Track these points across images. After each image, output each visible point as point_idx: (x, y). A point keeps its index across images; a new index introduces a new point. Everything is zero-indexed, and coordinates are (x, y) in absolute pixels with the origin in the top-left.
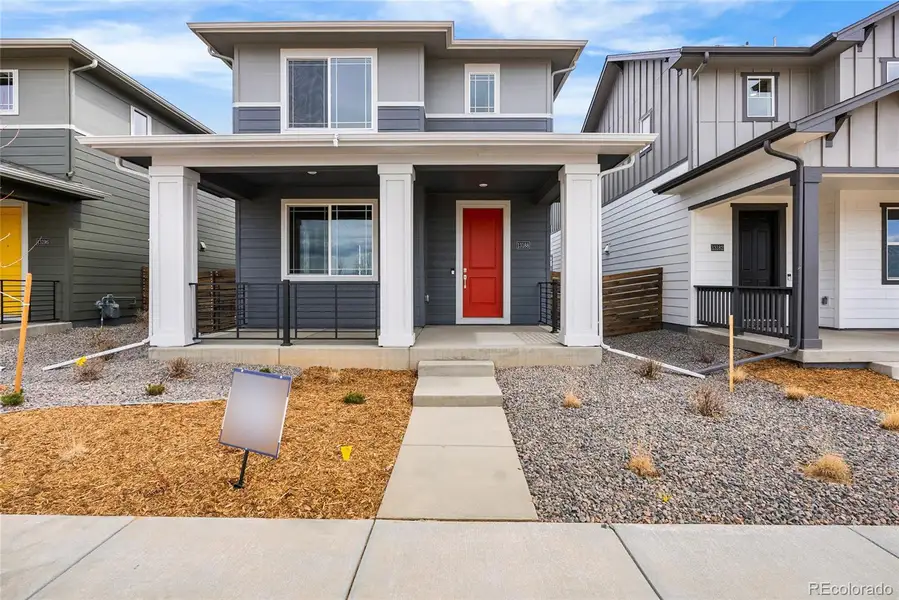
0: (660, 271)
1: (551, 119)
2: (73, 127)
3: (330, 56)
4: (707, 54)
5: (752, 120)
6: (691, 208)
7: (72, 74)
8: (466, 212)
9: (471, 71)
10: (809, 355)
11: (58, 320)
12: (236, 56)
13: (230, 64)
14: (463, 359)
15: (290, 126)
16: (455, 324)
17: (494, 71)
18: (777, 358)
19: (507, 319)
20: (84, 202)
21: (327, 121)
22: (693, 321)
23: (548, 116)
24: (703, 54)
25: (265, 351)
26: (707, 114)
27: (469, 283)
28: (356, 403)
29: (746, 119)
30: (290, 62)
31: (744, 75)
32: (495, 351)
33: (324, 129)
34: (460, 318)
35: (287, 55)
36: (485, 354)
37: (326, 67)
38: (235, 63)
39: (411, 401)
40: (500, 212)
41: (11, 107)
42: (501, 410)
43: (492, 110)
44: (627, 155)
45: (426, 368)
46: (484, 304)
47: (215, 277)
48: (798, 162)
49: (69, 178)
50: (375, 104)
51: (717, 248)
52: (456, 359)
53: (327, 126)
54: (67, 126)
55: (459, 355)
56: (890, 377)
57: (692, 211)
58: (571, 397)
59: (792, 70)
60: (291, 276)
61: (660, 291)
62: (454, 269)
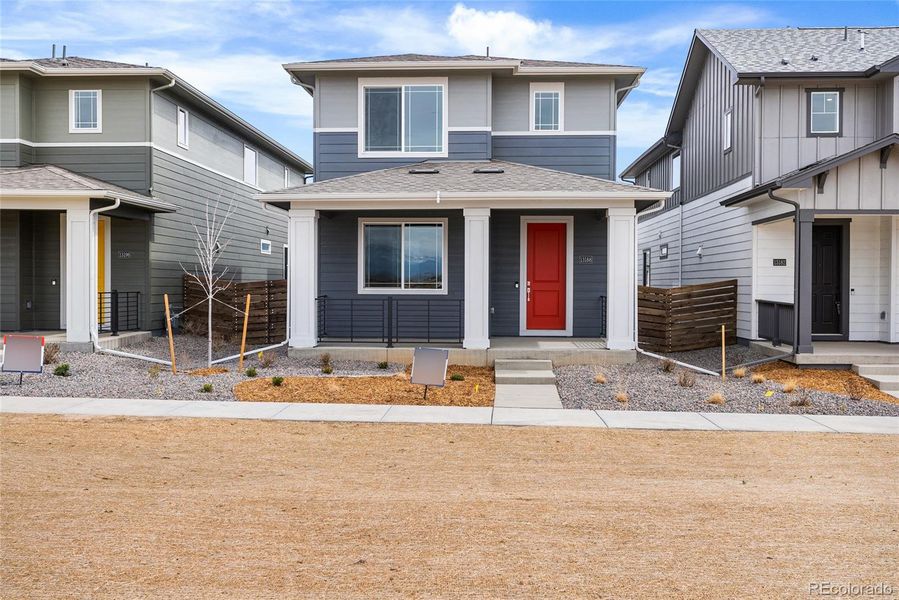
0: (734, 283)
1: (615, 136)
2: (153, 145)
3: (404, 85)
4: (763, 78)
5: (815, 136)
6: (754, 223)
7: (152, 94)
8: (530, 226)
9: (536, 90)
10: (801, 359)
11: (138, 329)
12: (317, 85)
13: (311, 92)
14: (528, 358)
15: (367, 150)
16: (519, 336)
17: (559, 89)
18: (780, 360)
19: (569, 330)
20: (156, 214)
21: (400, 145)
22: (754, 335)
23: (611, 133)
24: (760, 78)
25: (377, 351)
26: (770, 132)
27: (533, 295)
28: (458, 380)
29: (810, 135)
30: (367, 90)
31: (809, 91)
32: (552, 352)
33: (398, 152)
34: (523, 330)
35: (363, 84)
36: (546, 354)
37: (400, 94)
38: (316, 91)
39: (494, 381)
40: (564, 226)
41: (95, 126)
42: (553, 388)
43: (556, 128)
44: (658, 201)
45: (501, 364)
46: (547, 316)
47: (269, 287)
48: (797, 206)
49: (149, 194)
50: (446, 129)
51: (780, 262)
52: (523, 358)
53: (400, 149)
54: (147, 144)
55: (525, 355)
56: (857, 375)
57: (755, 227)
58: (600, 377)
59: (856, 87)
60: (367, 289)
61: (735, 305)
62: (518, 283)
